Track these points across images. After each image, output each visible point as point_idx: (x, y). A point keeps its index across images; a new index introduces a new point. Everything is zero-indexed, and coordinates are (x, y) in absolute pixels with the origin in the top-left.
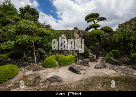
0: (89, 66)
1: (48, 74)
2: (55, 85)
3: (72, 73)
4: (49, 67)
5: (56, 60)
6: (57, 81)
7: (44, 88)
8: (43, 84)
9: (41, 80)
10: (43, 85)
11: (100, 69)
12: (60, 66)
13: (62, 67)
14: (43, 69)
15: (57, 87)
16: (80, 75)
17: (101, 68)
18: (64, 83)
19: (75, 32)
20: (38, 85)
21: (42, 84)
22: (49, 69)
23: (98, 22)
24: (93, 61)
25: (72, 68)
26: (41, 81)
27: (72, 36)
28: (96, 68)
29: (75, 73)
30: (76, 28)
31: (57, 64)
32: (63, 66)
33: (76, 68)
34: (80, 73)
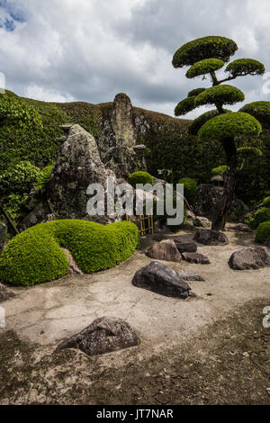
0: (207, 262)
1: (51, 315)
2: (122, 363)
3: (159, 296)
4: (36, 283)
5: (62, 245)
6: (123, 344)
7: (76, 390)
8: (58, 368)
9: (32, 350)
10: (61, 376)
11: (251, 270)
12: (86, 272)
13: (96, 277)
14: (12, 295)
15: (135, 372)
16: (194, 302)
17: (254, 267)
18: (157, 349)
19: (119, 117)
20: (36, 379)
21: (51, 372)
22: (39, 290)
23: (229, 79)
24: (209, 239)
25: (155, 275)
26: (38, 357)
27: (106, 133)
28: (238, 268)
29: (173, 296)
30: (122, 98)
31: (72, 263)
32: (101, 270)
33: (169, 274)
34: (194, 296)
